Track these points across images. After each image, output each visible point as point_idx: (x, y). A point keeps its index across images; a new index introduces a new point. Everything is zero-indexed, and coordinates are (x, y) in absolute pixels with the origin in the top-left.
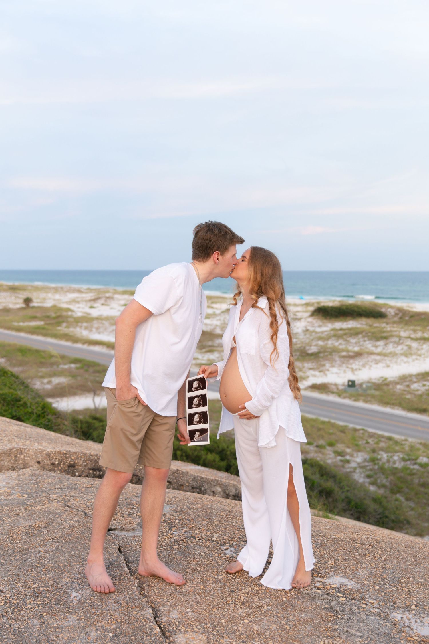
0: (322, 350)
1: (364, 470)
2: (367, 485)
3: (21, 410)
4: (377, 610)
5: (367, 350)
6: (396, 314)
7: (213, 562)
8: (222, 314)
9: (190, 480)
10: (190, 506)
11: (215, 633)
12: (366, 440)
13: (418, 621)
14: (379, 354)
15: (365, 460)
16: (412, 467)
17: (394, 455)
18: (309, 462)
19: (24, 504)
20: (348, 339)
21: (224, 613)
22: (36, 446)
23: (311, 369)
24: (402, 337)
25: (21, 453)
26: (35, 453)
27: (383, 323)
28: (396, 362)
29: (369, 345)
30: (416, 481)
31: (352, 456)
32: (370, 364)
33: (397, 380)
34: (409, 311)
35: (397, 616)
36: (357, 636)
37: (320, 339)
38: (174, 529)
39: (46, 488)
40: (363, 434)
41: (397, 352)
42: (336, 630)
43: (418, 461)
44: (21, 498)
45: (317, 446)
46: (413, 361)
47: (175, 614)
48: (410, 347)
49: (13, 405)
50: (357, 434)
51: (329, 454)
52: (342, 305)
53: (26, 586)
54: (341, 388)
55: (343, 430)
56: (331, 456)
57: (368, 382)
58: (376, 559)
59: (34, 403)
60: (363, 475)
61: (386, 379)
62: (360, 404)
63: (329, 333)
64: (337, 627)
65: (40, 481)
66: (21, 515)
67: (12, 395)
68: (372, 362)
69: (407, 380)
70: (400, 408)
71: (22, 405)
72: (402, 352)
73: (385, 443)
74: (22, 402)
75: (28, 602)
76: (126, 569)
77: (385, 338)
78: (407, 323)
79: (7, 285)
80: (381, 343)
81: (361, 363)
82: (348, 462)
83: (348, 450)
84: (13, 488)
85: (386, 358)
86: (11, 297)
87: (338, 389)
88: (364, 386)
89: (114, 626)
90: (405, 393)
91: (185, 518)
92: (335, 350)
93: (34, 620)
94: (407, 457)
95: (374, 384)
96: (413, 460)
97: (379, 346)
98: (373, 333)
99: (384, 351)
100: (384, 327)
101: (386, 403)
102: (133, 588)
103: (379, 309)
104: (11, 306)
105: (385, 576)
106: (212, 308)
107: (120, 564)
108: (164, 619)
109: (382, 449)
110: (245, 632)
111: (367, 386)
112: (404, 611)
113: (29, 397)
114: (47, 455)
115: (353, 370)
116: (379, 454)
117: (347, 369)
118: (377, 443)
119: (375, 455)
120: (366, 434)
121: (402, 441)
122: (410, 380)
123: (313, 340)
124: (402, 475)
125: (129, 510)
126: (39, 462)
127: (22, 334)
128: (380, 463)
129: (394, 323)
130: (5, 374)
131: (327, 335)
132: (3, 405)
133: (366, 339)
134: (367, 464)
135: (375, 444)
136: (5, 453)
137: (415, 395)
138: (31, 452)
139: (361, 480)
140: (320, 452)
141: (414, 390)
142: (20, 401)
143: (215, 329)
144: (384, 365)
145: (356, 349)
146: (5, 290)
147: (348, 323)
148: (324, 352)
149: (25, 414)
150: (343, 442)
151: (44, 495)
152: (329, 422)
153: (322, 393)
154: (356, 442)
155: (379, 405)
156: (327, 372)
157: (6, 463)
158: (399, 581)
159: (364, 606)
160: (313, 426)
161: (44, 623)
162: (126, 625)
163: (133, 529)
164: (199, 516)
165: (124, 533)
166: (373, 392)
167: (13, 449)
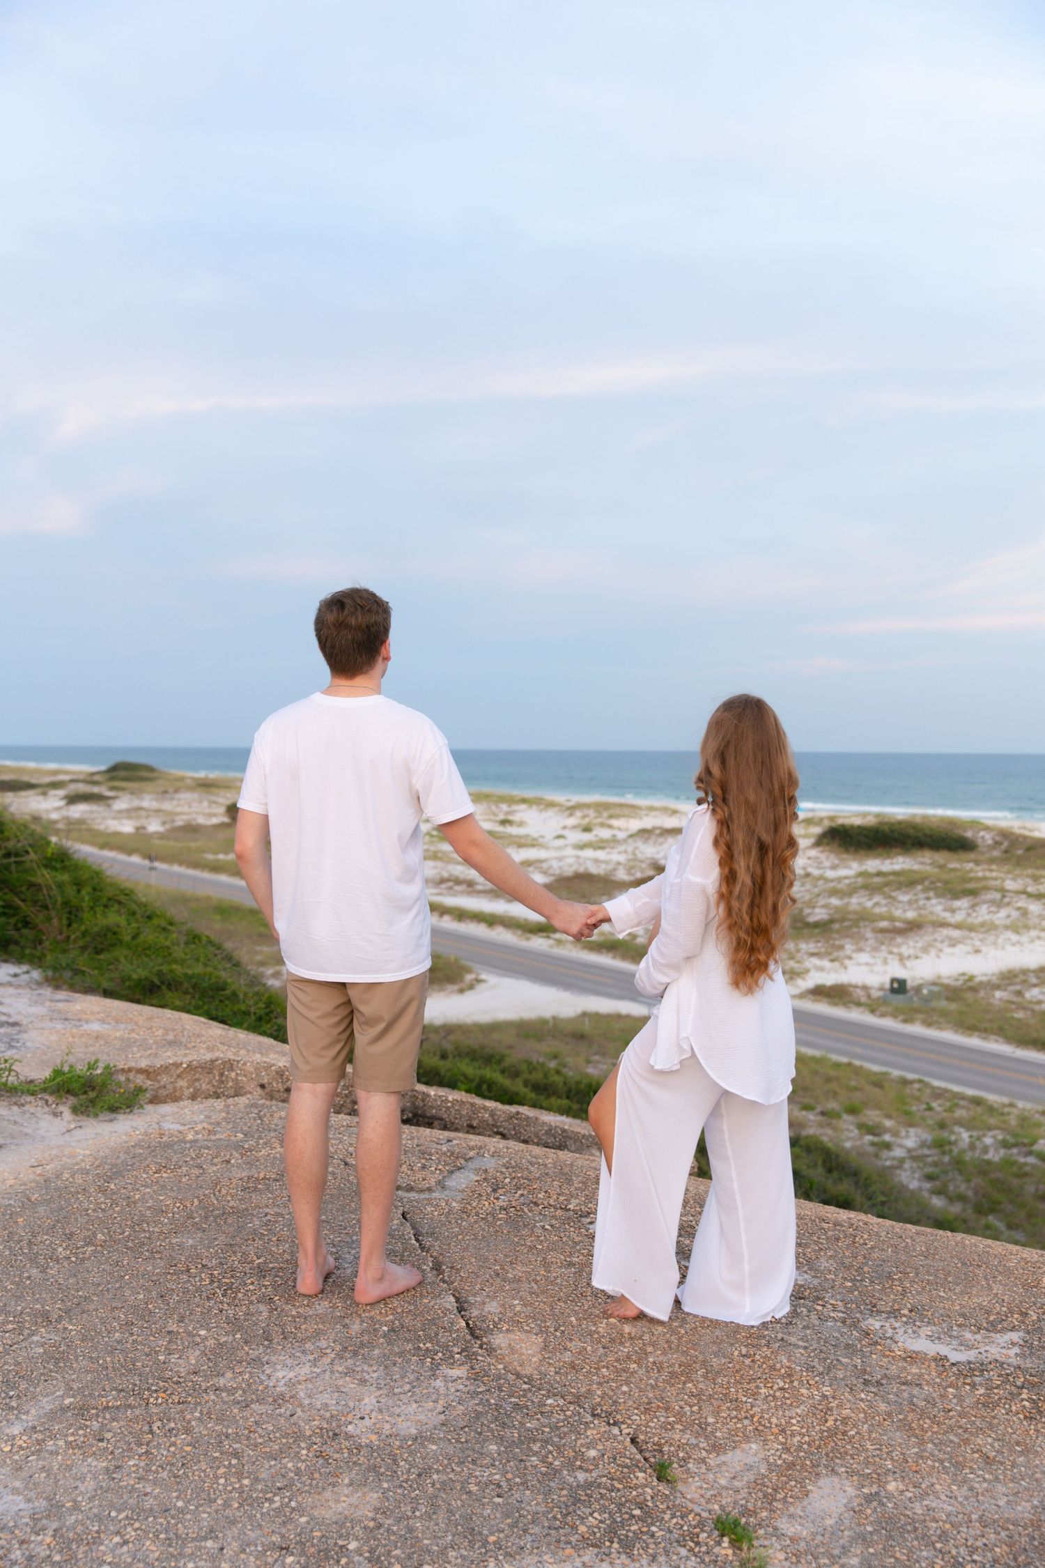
0: (837, 916)
1: (921, 1165)
2: (926, 1194)
3: (227, 1006)
4: (841, 1315)
5: (934, 918)
6: (997, 844)
7: (564, 1239)
8: (630, 840)
9: (541, 1133)
10: (534, 1160)
11: (558, 1334)
12: (928, 1104)
13: (910, 1331)
14: (957, 926)
15: (923, 1144)
16: (1022, 1160)
17: (984, 1135)
18: (803, 1142)
19: (238, 1146)
20: (894, 894)
21: (577, 1308)
22: (258, 1057)
23: (813, 955)
24: (1008, 891)
25: (231, 1069)
26: (256, 1069)
27: (968, 861)
28: (995, 943)
29: (937, 907)
30: (1030, 1189)
31: (896, 1134)
32: (939, 945)
33: (995, 980)
34: (1025, 838)
35: (874, 1324)
36: (799, 1347)
37: (834, 892)
38: (500, 1191)
39: (276, 1125)
40: (919, 1090)
41: (998, 922)
42: (764, 1337)
43: (1036, 1148)
44: (233, 1138)
45: (823, 1113)
46: (1032, 941)
47: (492, 1307)
48: (1024, 912)
49: (213, 997)
50: (908, 1091)
51: (848, 1130)
52: (881, 823)
53: (245, 1260)
54: (876, 994)
55: (879, 1082)
56: (852, 1135)
57: (934, 984)
58: (857, 1245)
59: (250, 995)
60: (917, 1175)
61: (971, 978)
62: (917, 1029)
63: (853, 880)
64: (766, 1333)
65: (265, 1115)
66: (233, 1161)
67: (210, 979)
68: (942, 942)
69: (1018, 980)
70: (1001, 1040)
71: (228, 998)
72: (1008, 922)
73: (968, 1109)
74: (228, 992)
75: (249, 1281)
76: (413, 1242)
77: (973, 893)
78: (1019, 863)
79: (193, 779)
80: (963, 903)
81: (919, 945)
82: (888, 1146)
83: (888, 1123)
84: (218, 1124)
85: (973, 934)
86: (201, 802)
87: (869, 996)
88: (925, 991)
89: (391, 1317)
90: (1013, 1007)
91: (522, 1177)
92: (864, 917)
93: (260, 1305)
94: (1011, 1140)
95: (947, 987)
96: (1025, 1145)
97: (960, 909)
98: (946, 882)
99: (970, 920)
100: (971, 871)
101: (971, 1029)
102: (425, 1267)
103: (961, 832)
104: (201, 820)
105: (866, 1269)
106: (610, 827)
107: (403, 1235)
108: (475, 1313)
109: (959, 1123)
110: (608, 1334)
111: (930, 991)
112: (888, 1318)
113: (242, 982)
114: (277, 1073)
115: (902, 959)
116: (952, 1132)
117: (890, 957)
118: (950, 1110)
119: (945, 1134)
120: (928, 1091)
121: (1004, 1105)
122: (1024, 981)
123: (818, 895)
124: (1000, 1175)
125: (423, 1161)
126: (263, 1086)
127: (224, 878)
128: (956, 1150)
129: (992, 861)
130: (197, 941)
131: (849, 885)
132: (193, 997)
133: (931, 894)
134: (926, 1151)
135: (945, 1111)
136: (203, 1068)
137: (1033, 1011)
138: (249, 1068)
139: (914, 1185)
140: (829, 1125)
141: (1031, 1002)
142: (224, 989)
143: (615, 870)
144: (969, 948)
145: (911, 915)
146: (190, 789)
147: (895, 860)
148: (843, 920)
149: (235, 1014)
150: (878, 1107)
151: (273, 1134)
152: (849, 1064)
153: (836, 1005)
154: (906, 1108)
155: (956, 1031)
156: (847, 962)
157: (204, 1085)
158: (890, 1277)
159: (820, 1308)
160: (816, 1073)
161: (276, 1310)
162: (410, 1317)
163: (430, 1190)
164: (547, 1174)
165: (413, 1195)
166: (943, 1004)
167: (216, 1060)
